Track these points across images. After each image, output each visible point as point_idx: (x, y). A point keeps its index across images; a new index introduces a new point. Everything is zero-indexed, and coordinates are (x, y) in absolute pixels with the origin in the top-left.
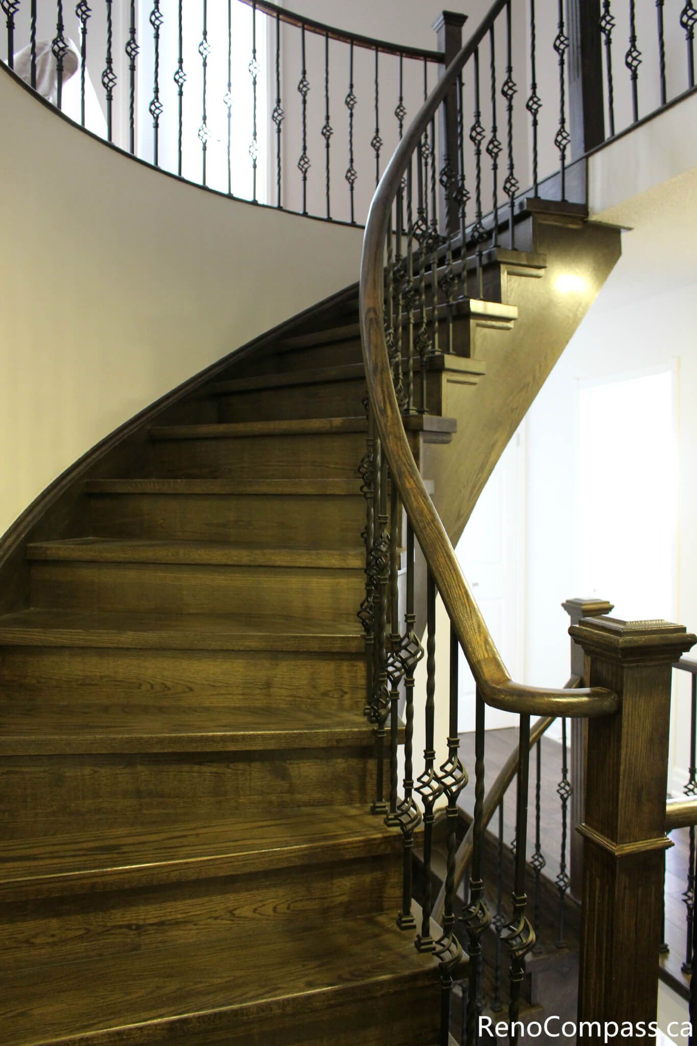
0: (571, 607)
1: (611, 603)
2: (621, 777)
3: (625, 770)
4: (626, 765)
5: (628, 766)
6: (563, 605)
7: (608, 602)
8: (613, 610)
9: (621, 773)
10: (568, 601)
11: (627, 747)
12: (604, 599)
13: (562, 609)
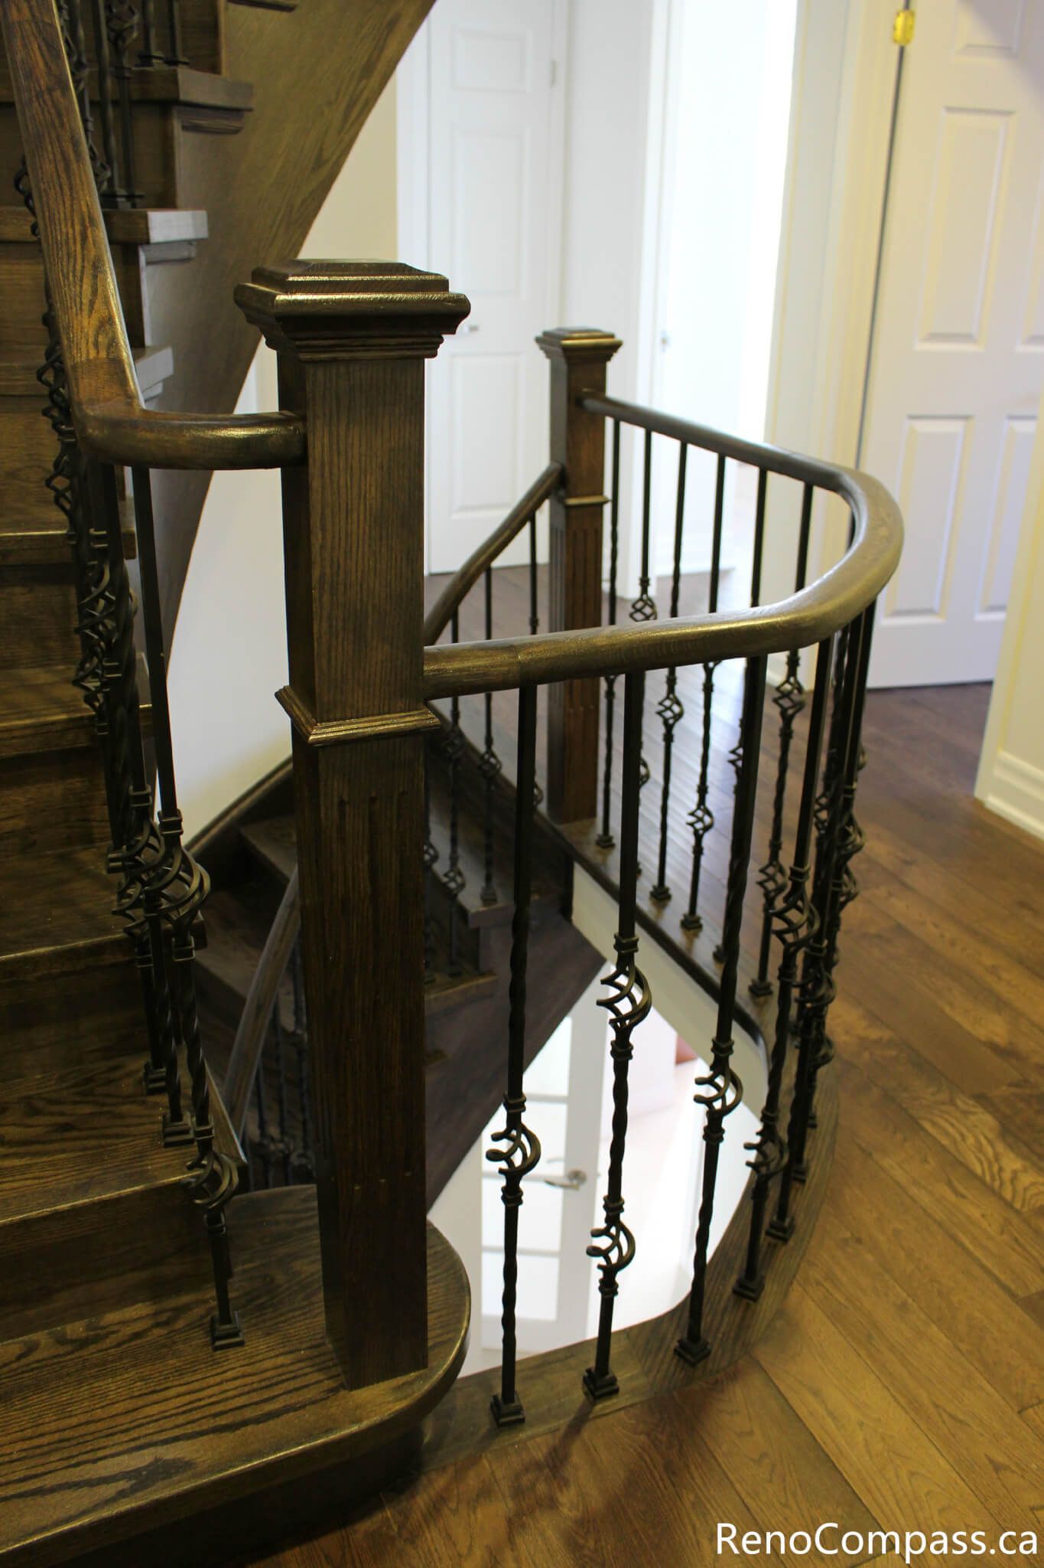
0: (548, 341)
1: (618, 337)
2: (315, 593)
3: (322, 576)
4: (323, 567)
5: (328, 570)
6: (538, 340)
7: (612, 336)
8: (621, 350)
9: (315, 583)
10: (546, 334)
11: (323, 529)
12: (606, 328)
13: (536, 347)
